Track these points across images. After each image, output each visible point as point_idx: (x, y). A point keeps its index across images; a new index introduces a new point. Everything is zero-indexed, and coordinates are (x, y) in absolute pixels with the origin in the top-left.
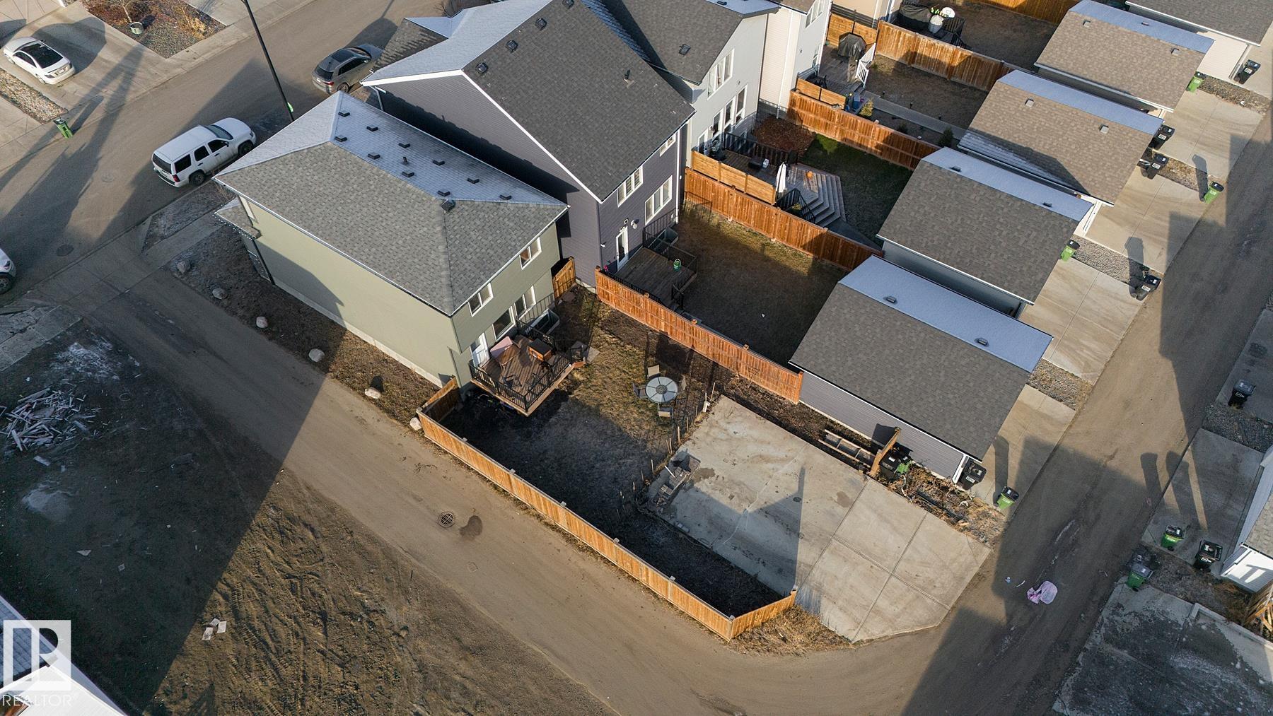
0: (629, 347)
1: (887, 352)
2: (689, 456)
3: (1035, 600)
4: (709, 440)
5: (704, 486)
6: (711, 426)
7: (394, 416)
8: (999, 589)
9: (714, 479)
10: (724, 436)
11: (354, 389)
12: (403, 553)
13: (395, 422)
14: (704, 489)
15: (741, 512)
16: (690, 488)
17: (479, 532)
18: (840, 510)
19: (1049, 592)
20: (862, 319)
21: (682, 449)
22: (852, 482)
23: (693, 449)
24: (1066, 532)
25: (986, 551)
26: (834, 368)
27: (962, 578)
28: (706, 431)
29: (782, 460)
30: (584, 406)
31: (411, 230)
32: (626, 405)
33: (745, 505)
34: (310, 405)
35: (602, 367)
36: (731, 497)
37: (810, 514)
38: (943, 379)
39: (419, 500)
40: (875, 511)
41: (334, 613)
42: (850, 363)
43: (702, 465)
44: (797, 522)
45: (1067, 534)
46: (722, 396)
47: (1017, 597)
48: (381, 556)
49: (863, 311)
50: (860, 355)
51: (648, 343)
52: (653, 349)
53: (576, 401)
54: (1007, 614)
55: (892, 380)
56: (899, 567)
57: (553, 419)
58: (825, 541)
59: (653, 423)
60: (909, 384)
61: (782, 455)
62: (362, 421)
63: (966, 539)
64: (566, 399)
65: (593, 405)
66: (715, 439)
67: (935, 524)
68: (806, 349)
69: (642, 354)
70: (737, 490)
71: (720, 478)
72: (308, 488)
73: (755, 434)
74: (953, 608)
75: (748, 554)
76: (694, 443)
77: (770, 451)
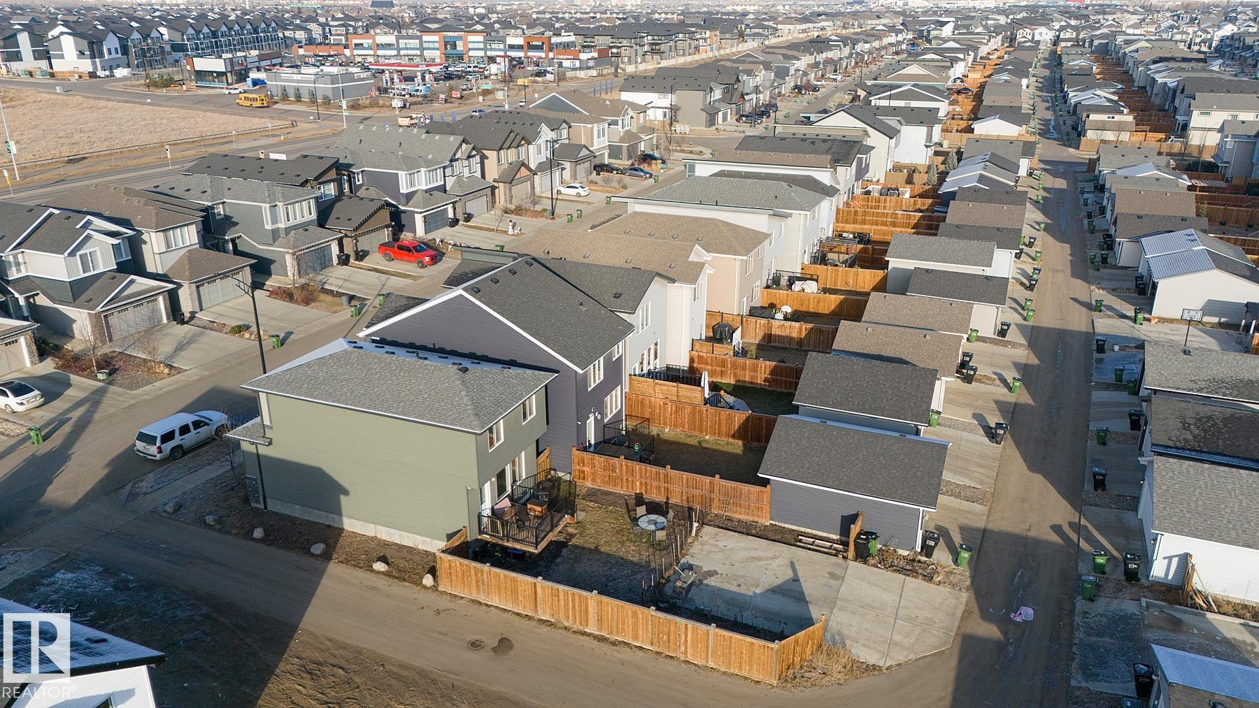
0: (611, 508)
1: (834, 452)
2: (692, 564)
3: (1018, 619)
4: (704, 553)
5: (712, 582)
6: (703, 545)
7: (404, 580)
8: (986, 616)
9: (719, 576)
10: (717, 549)
11: (361, 568)
12: (440, 672)
13: (407, 584)
14: (713, 584)
15: (752, 594)
16: (699, 585)
17: (511, 648)
18: (833, 582)
19: (1027, 613)
20: (806, 435)
21: (683, 560)
22: (837, 565)
23: (693, 559)
24: (1020, 576)
25: (964, 596)
26: (796, 471)
27: (954, 614)
28: (699, 548)
29: (773, 558)
30: (584, 548)
31: (433, 387)
32: (622, 543)
33: (753, 589)
34: (318, 583)
35: (592, 522)
36: (739, 586)
37: (809, 587)
38: (883, 462)
39: (445, 634)
40: (864, 580)
42: (807, 465)
43: (705, 569)
44: (803, 594)
45: (1021, 577)
46: (704, 526)
47: (1004, 621)
48: (417, 677)
49: (804, 430)
50: (814, 458)
51: (627, 504)
53: (576, 547)
54: (1002, 633)
55: (845, 470)
56: (899, 612)
57: (559, 560)
58: (832, 604)
59: (651, 550)
60: (859, 470)
61: (770, 554)
62: (374, 588)
63: (944, 590)
64: (564, 546)
65: (593, 547)
66: (709, 552)
67: (914, 584)
68: (768, 463)
69: (624, 511)
70: (742, 580)
71: (724, 575)
72: (330, 640)
73: (742, 545)
74: (956, 634)
76: (692, 556)
77: (760, 554)
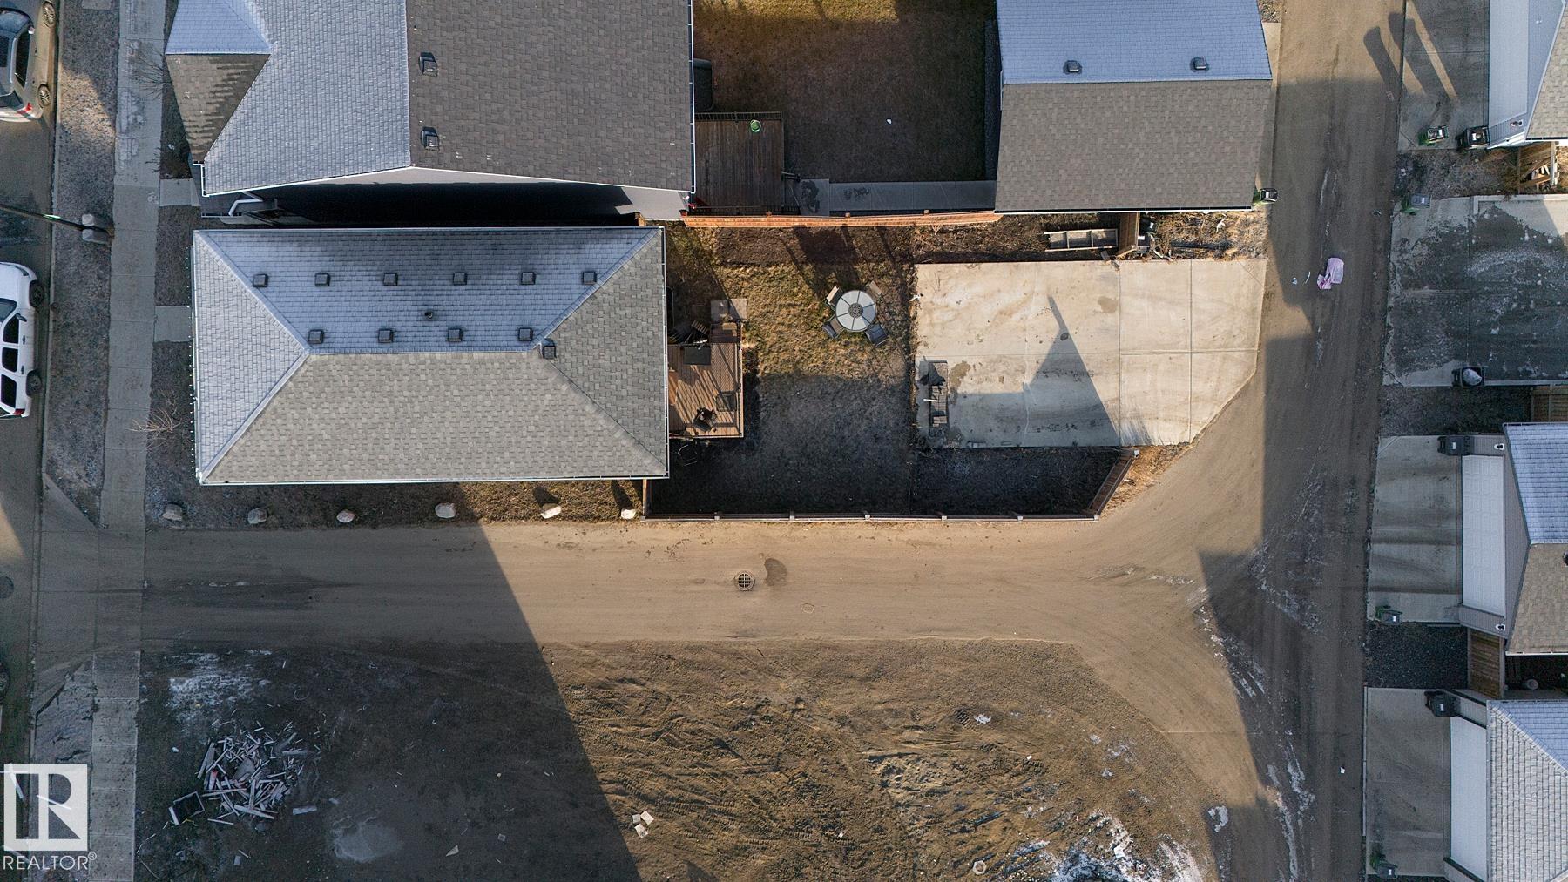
0: (772, 269)
1: (1101, 140)
2: (931, 364)
3: (1327, 286)
4: (938, 329)
5: (967, 386)
6: (930, 312)
7: (599, 518)
8: (1291, 298)
9: (972, 371)
10: (949, 316)
11: (525, 518)
12: (734, 640)
13: (602, 523)
14: (970, 390)
15: (1021, 389)
16: (955, 397)
17: (784, 571)
18: (1111, 319)
19: (1337, 267)
20: (1054, 116)
21: (918, 360)
22: (1104, 278)
23: (929, 352)
24: (1327, 189)
25: (1263, 264)
26: (1049, 192)
27: (1254, 310)
28: (928, 321)
29: (1024, 302)
30: (781, 376)
31: (531, 407)
32: (823, 345)
33: (1020, 379)
34: (497, 566)
35: (763, 315)
36: (1002, 380)
37: (1086, 346)
38: (1176, 140)
39: (703, 582)
40: (1143, 296)
41: (727, 735)
42: (1064, 177)
43: (951, 364)
44: (1079, 361)
46: (917, 266)
47: (1310, 294)
48: (716, 657)
49: (1050, 105)
50: (1072, 161)
52: (800, 254)
53: (770, 378)
54: (1309, 319)
55: (1120, 170)
56: (1194, 340)
57: (762, 414)
58: (1116, 362)
59: (868, 349)
60: (1141, 165)
61: (1019, 296)
62: (568, 546)
63: (1241, 262)
64: (757, 382)
65: (789, 368)
66: (943, 325)
67: (1203, 268)
68: (1006, 188)
69: (792, 268)
70: (1002, 368)
71: (978, 366)
72: (586, 647)
73: (979, 289)
75: (1054, 428)
76: (926, 345)
77: (1006, 300)
